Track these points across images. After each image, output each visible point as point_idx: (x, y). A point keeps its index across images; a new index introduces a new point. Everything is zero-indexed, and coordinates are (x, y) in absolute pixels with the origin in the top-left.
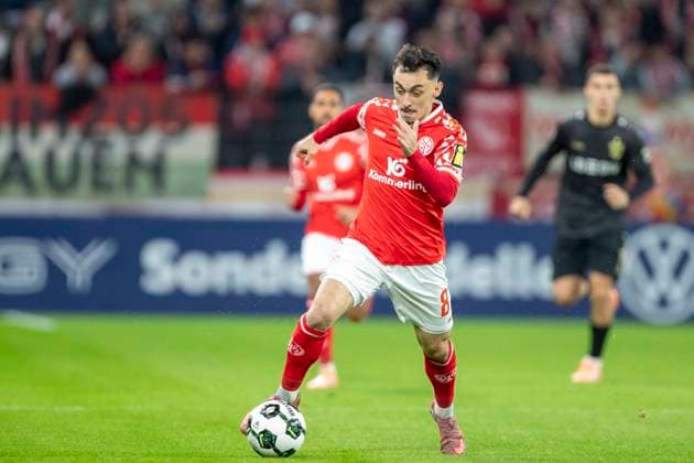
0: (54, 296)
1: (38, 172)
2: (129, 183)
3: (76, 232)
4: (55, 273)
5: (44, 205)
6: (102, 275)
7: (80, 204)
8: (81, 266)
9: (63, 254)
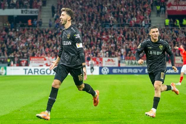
0: (139, 73)
1: (137, 64)
2: (144, 64)
3: (140, 68)
4: (139, 71)
5: (138, 66)
6: (142, 71)
7: (140, 66)
8: (141, 71)
9: (139, 70)
